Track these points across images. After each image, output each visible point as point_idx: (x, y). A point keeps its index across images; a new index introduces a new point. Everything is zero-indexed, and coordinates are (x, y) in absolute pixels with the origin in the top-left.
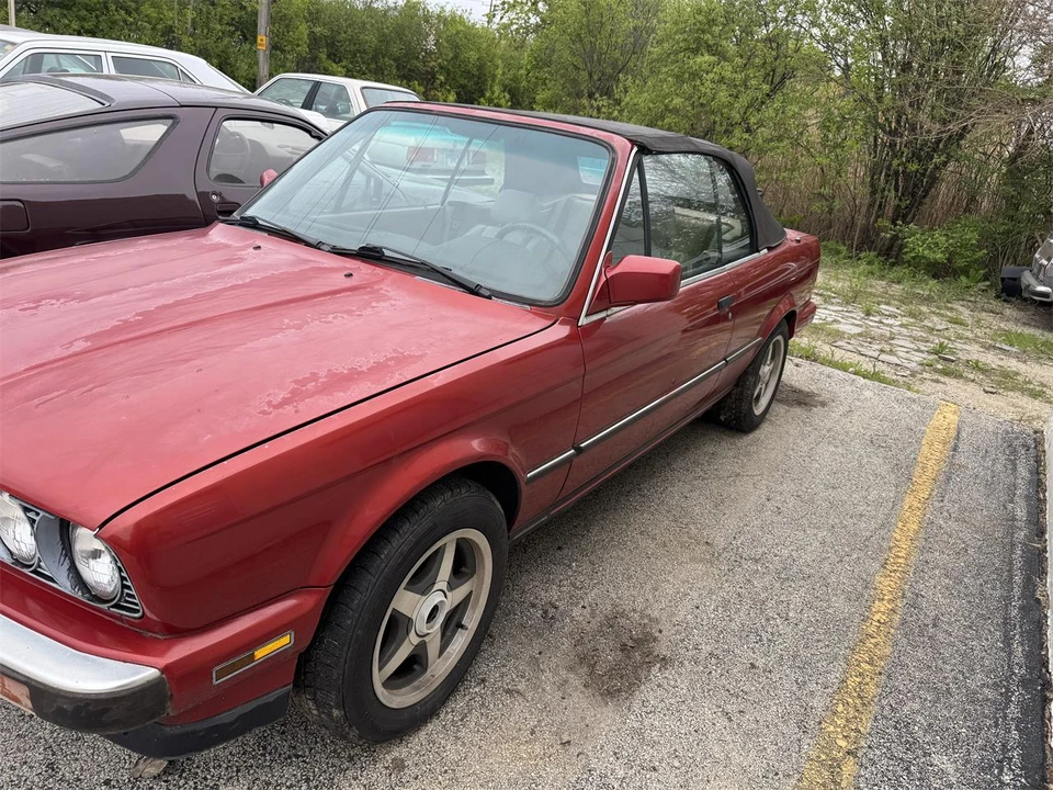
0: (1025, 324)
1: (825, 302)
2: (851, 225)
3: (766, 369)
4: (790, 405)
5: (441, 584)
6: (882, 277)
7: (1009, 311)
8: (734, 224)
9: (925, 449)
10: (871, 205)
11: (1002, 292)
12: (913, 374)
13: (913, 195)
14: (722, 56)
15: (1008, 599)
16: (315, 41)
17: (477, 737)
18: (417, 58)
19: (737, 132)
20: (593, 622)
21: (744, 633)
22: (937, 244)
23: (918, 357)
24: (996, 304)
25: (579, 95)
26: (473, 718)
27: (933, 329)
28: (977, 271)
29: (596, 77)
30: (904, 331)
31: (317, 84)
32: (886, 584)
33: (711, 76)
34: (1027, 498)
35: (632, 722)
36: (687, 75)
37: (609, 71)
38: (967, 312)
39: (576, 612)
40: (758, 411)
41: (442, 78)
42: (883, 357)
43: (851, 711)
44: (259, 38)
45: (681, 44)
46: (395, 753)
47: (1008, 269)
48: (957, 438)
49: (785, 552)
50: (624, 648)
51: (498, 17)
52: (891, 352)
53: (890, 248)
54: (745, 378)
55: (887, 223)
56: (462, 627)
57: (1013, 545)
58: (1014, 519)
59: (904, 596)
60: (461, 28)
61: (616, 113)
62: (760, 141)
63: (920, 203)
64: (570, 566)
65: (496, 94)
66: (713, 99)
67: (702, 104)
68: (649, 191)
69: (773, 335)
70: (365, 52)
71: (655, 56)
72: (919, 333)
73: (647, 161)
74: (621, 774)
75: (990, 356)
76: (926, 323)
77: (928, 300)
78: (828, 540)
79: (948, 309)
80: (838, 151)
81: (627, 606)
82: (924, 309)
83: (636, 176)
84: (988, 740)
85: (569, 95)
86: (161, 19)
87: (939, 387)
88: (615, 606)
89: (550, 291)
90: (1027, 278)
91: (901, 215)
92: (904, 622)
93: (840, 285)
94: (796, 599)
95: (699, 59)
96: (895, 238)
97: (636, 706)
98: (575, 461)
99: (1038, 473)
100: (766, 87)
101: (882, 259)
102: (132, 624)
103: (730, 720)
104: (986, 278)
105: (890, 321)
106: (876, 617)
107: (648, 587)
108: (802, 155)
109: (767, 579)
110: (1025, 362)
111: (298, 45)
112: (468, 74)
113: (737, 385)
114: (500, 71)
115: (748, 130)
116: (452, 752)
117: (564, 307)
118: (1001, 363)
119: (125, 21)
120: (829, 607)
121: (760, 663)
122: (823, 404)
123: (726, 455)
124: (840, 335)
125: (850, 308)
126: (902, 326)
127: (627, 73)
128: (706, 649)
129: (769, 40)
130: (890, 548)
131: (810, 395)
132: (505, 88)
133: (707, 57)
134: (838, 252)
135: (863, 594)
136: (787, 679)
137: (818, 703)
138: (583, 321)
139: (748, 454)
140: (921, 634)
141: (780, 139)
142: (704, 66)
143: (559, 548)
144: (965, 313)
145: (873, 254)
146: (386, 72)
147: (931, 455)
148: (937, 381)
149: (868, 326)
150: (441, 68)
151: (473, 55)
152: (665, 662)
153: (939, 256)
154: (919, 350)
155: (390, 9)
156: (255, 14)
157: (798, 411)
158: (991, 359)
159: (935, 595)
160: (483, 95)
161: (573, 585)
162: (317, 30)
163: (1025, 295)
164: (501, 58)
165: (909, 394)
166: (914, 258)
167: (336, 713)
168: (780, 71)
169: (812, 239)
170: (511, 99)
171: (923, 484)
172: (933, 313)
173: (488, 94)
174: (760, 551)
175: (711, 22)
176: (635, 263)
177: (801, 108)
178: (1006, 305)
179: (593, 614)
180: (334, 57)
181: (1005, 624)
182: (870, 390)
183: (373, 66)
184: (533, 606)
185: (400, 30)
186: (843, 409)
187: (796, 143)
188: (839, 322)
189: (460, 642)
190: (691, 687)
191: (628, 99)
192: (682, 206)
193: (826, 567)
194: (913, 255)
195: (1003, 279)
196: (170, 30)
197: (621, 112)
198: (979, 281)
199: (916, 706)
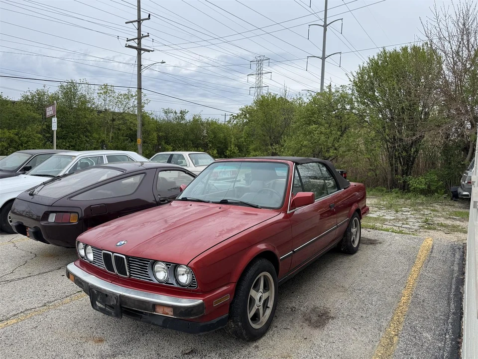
0: (464, 208)
1: (379, 209)
2: (385, 180)
3: (354, 230)
4: (368, 244)
5: (261, 290)
6: (402, 198)
7: (457, 204)
8: (331, 182)
9: (420, 253)
10: (392, 170)
11: (453, 197)
12: (416, 231)
13: (408, 164)
14: (320, 124)
15: (449, 293)
16: (159, 138)
17: (278, 340)
18: (200, 139)
19: (331, 151)
20: (308, 310)
21: (358, 309)
22: (421, 182)
23: (417, 224)
24: (452, 203)
25: (267, 145)
26: (276, 335)
27: (424, 214)
28: (441, 190)
29: (272, 138)
30: (412, 216)
31: (172, 155)
32: (405, 292)
33: (317, 132)
34: (459, 264)
35: (325, 332)
36: (307, 133)
37: (277, 135)
38: (438, 206)
39: (302, 308)
40: (355, 246)
41: (210, 145)
42: (403, 226)
43: (396, 325)
44: (138, 140)
45: (304, 122)
46: (255, 344)
47: (453, 188)
48: (433, 248)
49: (370, 287)
50: (319, 316)
51: (232, 121)
52: (407, 224)
53: (404, 186)
54: (347, 233)
55: (399, 177)
56: (268, 307)
57: (452, 278)
58: (453, 271)
59: (412, 295)
60: (215, 126)
61: (282, 150)
62: (341, 153)
63: (412, 167)
64: (297, 297)
65: (232, 149)
66: (319, 140)
67: (315, 142)
68: (301, 175)
69: (353, 217)
70: (180, 140)
71: (294, 128)
72: (418, 216)
73: (299, 167)
74: (324, 344)
75: (448, 221)
76: (422, 212)
77: (422, 204)
78: (385, 282)
79: (431, 206)
80: (373, 152)
81: (318, 305)
82: (421, 207)
83: (296, 171)
84: (442, 328)
85: (263, 145)
86: (100, 138)
87: (427, 234)
88: (314, 306)
89: (278, 205)
90: (460, 190)
91: (405, 173)
92: (412, 302)
93: (385, 203)
94: (375, 299)
95: (311, 127)
96: (405, 182)
97: (326, 329)
98: (293, 255)
99: (463, 256)
100: (339, 133)
101: (402, 191)
102: (193, 291)
103: (356, 330)
104: (445, 193)
105: (406, 213)
106: (403, 301)
107: (324, 300)
108: (360, 155)
109: (364, 295)
110: (463, 222)
111: (153, 141)
112: (221, 142)
113: (344, 236)
114: (233, 140)
115: (336, 149)
116: (271, 343)
117: (282, 208)
118: (453, 223)
119: (86, 141)
120: (386, 300)
121: (364, 316)
122: (380, 243)
123: (346, 262)
124: (386, 220)
125: (390, 211)
126: (411, 214)
127: (284, 135)
128: (346, 314)
129: (336, 116)
130: (407, 283)
131: (375, 240)
132: (236, 145)
133: (314, 126)
134: (383, 191)
135: (398, 296)
136: (374, 319)
137: (384, 324)
138: (288, 212)
139: (354, 261)
140: (419, 304)
141: (349, 150)
142: (314, 129)
143: (293, 293)
144: (438, 207)
145: (397, 189)
146: (188, 146)
147: (422, 254)
148: (426, 232)
149: (397, 216)
150: (210, 141)
151: (222, 135)
152: (333, 318)
153: (423, 186)
154: (418, 222)
155: (187, 123)
156: (136, 131)
157: (371, 246)
158: (449, 222)
159: (423, 294)
160: (227, 149)
161: (299, 302)
162: (160, 134)
163: (460, 197)
164: (233, 134)
165: (413, 236)
166: (414, 189)
167: (240, 324)
168: (343, 126)
169: (362, 184)
170: (239, 149)
171: (419, 264)
172: (424, 208)
173: (229, 149)
174: (361, 287)
175: (314, 113)
176: (301, 194)
177: (354, 139)
178: (456, 202)
179: (308, 309)
180: (167, 143)
181: (448, 300)
182: (398, 237)
183: (183, 144)
184: (288, 308)
185: (192, 130)
186: (387, 244)
187: (355, 151)
188: (385, 216)
189: (268, 312)
190: (343, 323)
191: (286, 144)
192: (314, 179)
193: (384, 290)
194: (413, 187)
195: (452, 192)
196: (103, 141)
197: (284, 149)
198: (443, 194)
199: (417, 322)
